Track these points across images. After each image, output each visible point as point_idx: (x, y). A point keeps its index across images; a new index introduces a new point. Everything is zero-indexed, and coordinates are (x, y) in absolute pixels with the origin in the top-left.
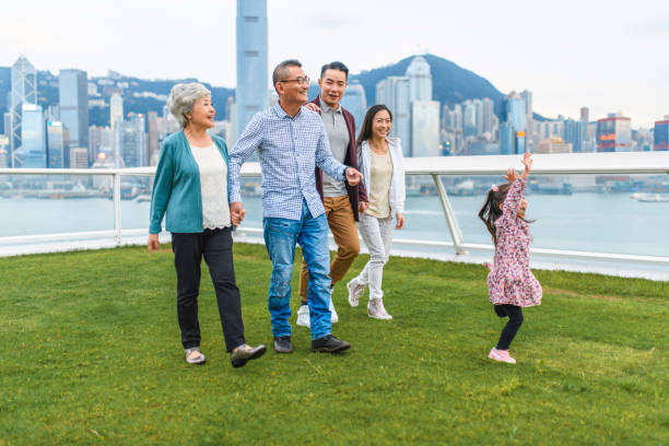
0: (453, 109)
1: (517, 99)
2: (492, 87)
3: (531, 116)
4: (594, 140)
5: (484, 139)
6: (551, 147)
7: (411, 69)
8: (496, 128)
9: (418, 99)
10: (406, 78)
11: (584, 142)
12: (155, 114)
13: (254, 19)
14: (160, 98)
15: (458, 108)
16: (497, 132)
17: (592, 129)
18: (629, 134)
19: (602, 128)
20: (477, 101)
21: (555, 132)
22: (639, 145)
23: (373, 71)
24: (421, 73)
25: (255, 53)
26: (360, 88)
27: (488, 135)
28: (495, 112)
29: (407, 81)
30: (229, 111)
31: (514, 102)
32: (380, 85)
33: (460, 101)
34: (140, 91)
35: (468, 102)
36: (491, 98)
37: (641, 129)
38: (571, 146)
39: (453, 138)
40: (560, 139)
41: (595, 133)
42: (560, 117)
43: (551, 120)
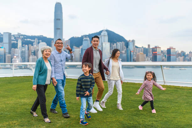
0: (114, 44)
1: (131, 42)
2: (124, 39)
3: (135, 47)
4: (152, 53)
5: (122, 53)
6: (140, 55)
7: (102, 34)
8: (125, 50)
9: (104, 42)
11: (149, 54)
12: (31, 45)
13: (59, 19)
14: (33, 40)
15: (115, 44)
16: (126, 51)
17: (151, 50)
18: (161, 52)
19: (154, 50)
20: (120, 42)
21: (141, 51)
22: (163, 55)
23: (92, 34)
24: (105, 35)
25: (59, 29)
26: (88, 39)
27: (123, 52)
28: (125, 45)
29: (101, 37)
30: (52, 45)
33: (116, 42)
34: (27, 39)
35: (118, 43)
36: (124, 42)
37: (164, 50)
38: (145, 55)
40: (142, 53)
41: (152, 51)
42: (142, 47)
43: (140, 48)
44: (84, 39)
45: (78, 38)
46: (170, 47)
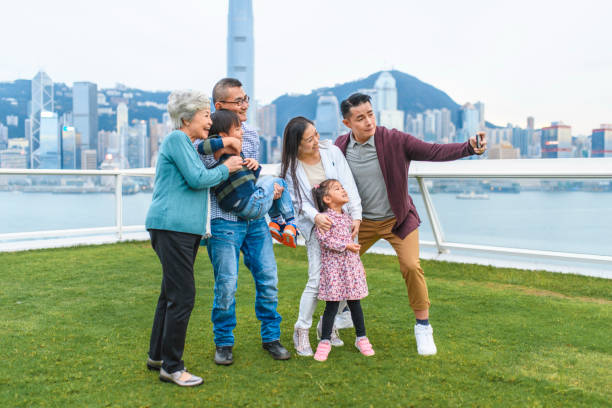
0: (415, 117)
1: (471, 110)
2: (449, 98)
3: (484, 124)
4: (539, 145)
6: (501, 152)
7: (379, 83)
8: (452, 134)
9: (385, 108)
10: (375, 90)
11: (530, 147)
12: (155, 121)
13: (243, 39)
14: (160, 107)
15: (419, 117)
16: (453, 138)
17: (537, 135)
18: (570, 140)
19: (546, 134)
20: (436, 111)
21: (505, 138)
22: (579, 150)
23: (346, 84)
24: (388, 86)
25: (242, 69)
26: (334, 99)
28: (452, 120)
29: (375, 93)
31: (469, 112)
33: (421, 111)
34: (144, 101)
35: (428, 112)
36: (449, 108)
37: (580, 136)
38: (518, 150)
40: (509, 144)
41: (540, 139)
42: (509, 125)
43: (501, 128)
44: (322, 99)
45: (302, 97)
46: (603, 125)
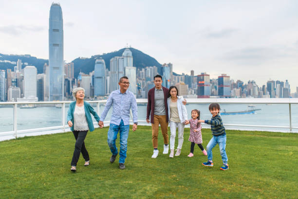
0: (141, 70)
2: (156, 61)
3: (172, 73)
4: (196, 83)
6: (180, 86)
7: (123, 54)
9: (127, 66)
10: (122, 57)
11: (193, 84)
12: (11, 70)
13: (58, 30)
14: (13, 63)
15: (143, 70)
18: (209, 81)
19: (199, 78)
20: (151, 67)
22: (213, 85)
23: (108, 54)
24: (128, 55)
25: (57, 45)
26: (103, 61)
28: (158, 71)
29: (123, 58)
30: (45, 69)
31: (166, 68)
32: (111, 60)
33: (144, 67)
34: (3, 60)
35: (147, 68)
36: (156, 66)
37: (213, 79)
38: (187, 86)
39: (141, 82)
40: (183, 83)
41: (196, 80)
43: (180, 75)
44: (97, 61)
45: (87, 59)
46: (222, 75)
